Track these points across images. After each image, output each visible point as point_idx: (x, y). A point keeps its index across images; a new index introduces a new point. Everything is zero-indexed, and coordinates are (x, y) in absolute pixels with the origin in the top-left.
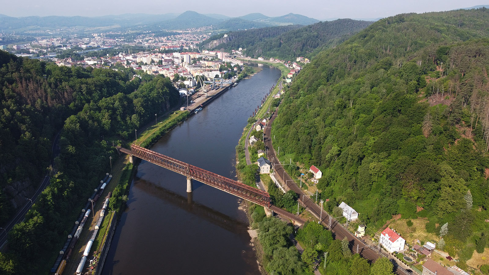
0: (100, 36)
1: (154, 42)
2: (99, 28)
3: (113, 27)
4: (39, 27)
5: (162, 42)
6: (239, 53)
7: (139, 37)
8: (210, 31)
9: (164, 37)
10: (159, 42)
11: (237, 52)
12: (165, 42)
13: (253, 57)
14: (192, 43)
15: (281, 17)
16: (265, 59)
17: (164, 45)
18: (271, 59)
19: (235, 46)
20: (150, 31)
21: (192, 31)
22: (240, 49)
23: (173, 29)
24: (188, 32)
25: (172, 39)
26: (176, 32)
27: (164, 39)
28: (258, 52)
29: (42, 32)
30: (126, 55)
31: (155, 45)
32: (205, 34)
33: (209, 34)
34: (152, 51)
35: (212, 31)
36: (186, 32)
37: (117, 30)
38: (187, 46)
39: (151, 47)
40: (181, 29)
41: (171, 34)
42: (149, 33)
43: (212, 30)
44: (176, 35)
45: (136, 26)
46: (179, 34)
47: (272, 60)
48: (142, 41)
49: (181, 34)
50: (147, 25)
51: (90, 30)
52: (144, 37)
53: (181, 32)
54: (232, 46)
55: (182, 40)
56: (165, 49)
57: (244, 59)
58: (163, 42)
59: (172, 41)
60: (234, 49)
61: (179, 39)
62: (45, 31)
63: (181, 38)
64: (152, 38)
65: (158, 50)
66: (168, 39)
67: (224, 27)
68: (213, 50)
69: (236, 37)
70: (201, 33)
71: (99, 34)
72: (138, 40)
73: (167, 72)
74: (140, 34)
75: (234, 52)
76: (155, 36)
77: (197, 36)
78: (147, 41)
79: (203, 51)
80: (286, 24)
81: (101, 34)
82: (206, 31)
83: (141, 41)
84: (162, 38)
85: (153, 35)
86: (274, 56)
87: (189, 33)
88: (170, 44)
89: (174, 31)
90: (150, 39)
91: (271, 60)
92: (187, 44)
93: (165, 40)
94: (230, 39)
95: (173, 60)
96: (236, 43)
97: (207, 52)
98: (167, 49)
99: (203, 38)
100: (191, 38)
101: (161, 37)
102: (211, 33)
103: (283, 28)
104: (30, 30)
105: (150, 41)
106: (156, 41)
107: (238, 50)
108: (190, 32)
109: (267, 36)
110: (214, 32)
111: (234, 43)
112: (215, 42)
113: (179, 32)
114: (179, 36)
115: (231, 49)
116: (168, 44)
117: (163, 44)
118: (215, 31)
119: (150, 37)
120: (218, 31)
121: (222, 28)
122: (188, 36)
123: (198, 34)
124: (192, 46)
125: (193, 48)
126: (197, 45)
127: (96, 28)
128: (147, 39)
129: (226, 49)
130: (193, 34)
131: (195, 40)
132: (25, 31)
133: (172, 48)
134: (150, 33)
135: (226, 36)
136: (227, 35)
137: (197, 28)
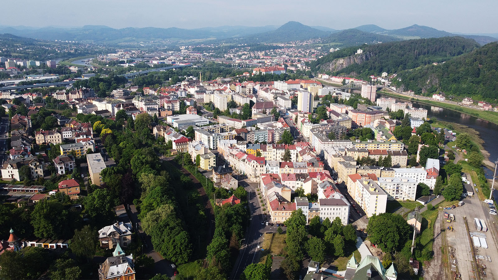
0: (187, 49)
1: (248, 59)
2: (193, 40)
3: (209, 39)
4: (134, 38)
5: (258, 58)
6: (383, 81)
7: (232, 51)
8: (320, 45)
9: (261, 51)
10: (254, 59)
11: (379, 79)
12: (262, 59)
13: (418, 92)
14: (299, 61)
15: (404, 29)
16: (447, 98)
17: (260, 63)
18: (466, 99)
19: (375, 68)
20: (246, 44)
21: (295, 44)
22: (384, 74)
23: (273, 42)
24: (291, 45)
25: (271, 54)
26: (277, 46)
27: (261, 54)
28: (431, 82)
29: (136, 44)
30: (190, 84)
31: (249, 62)
32: (313, 48)
33: (319, 49)
34: (238, 76)
35: (322, 45)
36: (289, 45)
37: (210, 42)
38: (292, 65)
39: (243, 65)
40: (282, 42)
41: (270, 48)
42: (244, 47)
43: (322, 43)
44: (277, 49)
45: (232, 38)
46: (280, 48)
47: (468, 103)
48: (234, 56)
49: (283, 47)
50: (244, 37)
51: (184, 42)
52: (237, 51)
53: (283, 45)
54: (371, 69)
55: (284, 56)
56: (261, 73)
57: (401, 95)
58: (260, 59)
59: (272, 56)
60: (373, 74)
61: (280, 55)
62: (138, 42)
63: (283, 53)
64: (246, 53)
65: (248, 75)
66: (266, 54)
67: (337, 40)
68: (337, 74)
69: (376, 54)
70: (307, 47)
71: (187, 47)
72: (230, 54)
73: (259, 168)
74: (232, 47)
75: (374, 79)
76: (250, 50)
77: (303, 51)
78: (240, 56)
79: (320, 76)
80: (418, 38)
81: (190, 47)
82: (314, 45)
83: (232, 57)
84: (259, 53)
85: (248, 49)
86: (468, 93)
87: (292, 47)
88: (269, 61)
89: (275, 44)
90: (244, 54)
91: (466, 102)
92: (292, 62)
93: (263, 55)
94: (366, 56)
95: (274, 103)
96: (377, 64)
97: (326, 76)
98: (264, 73)
99: (311, 54)
100: (295, 53)
101: (258, 51)
102: (320, 48)
103: (448, 40)
104: (124, 42)
105: (243, 57)
106: (251, 56)
107: (379, 75)
108: (293, 45)
109: (425, 54)
110: (324, 46)
111: (373, 64)
112: (341, 61)
113: (280, 45)
114: (280, 51)
115: (369, 74)
116: (266, 62)
117: (259, 61)
118: (326, 45)
119: (245, 51)
120: (330, 44)
121: (334, 41)
122: (291, 51)
123: (304, 48)
124: (299, 65)
125: (301, 69)
126: (307, 64)
127: (190, 41)
128: (240, 53)
129: (360, 73)
130: (298, 48)
131: (301, 57)
132: (119, 42)
133: (272, 72)
134: (246, 46)
135: (359, 51)
136: (362, 51)
137: (302, 41)
